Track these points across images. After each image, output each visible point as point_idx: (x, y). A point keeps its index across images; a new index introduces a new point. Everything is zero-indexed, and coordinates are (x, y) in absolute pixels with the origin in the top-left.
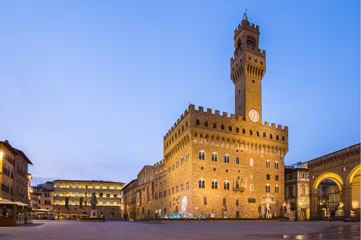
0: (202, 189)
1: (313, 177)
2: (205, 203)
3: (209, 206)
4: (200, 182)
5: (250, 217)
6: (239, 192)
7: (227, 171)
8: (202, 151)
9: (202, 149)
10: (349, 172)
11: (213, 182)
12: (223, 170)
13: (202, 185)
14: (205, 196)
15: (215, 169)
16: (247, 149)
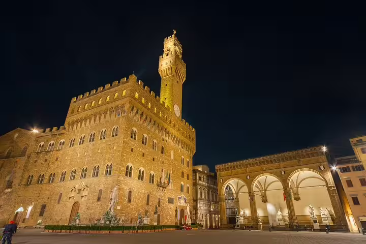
0: (128, 178)
1: (221, 181)
2: (130, 201)
3: (133, 205)
4: (127, 168)
5: (168, 224)
6: (161, 188)
7: (154, 160)
8: (135, 129)
9: (136, 127)
10: (253, 180)
11: (140, 171)
12: (150, 158)
13: (128, 173)
14: (130, 189)
15: (143, 155)
16: (170, 140)
